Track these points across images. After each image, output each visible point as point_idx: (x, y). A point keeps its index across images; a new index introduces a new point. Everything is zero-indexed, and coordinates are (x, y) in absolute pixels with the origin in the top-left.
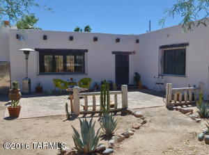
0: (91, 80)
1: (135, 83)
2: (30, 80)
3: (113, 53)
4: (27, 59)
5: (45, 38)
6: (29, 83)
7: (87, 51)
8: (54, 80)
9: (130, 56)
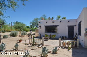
3: (67, 26)
7: (58, 26)
9: (74, 27)
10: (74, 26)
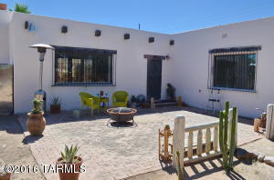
0: (127, 94)
1: (169, 98)
2: (45, 94)
3: (145, 56)
4: (42, 60)
5: (65, 30)
6: (44, 99)
7: (115, 52)
8: (81, 94)
10: (164, 58)
